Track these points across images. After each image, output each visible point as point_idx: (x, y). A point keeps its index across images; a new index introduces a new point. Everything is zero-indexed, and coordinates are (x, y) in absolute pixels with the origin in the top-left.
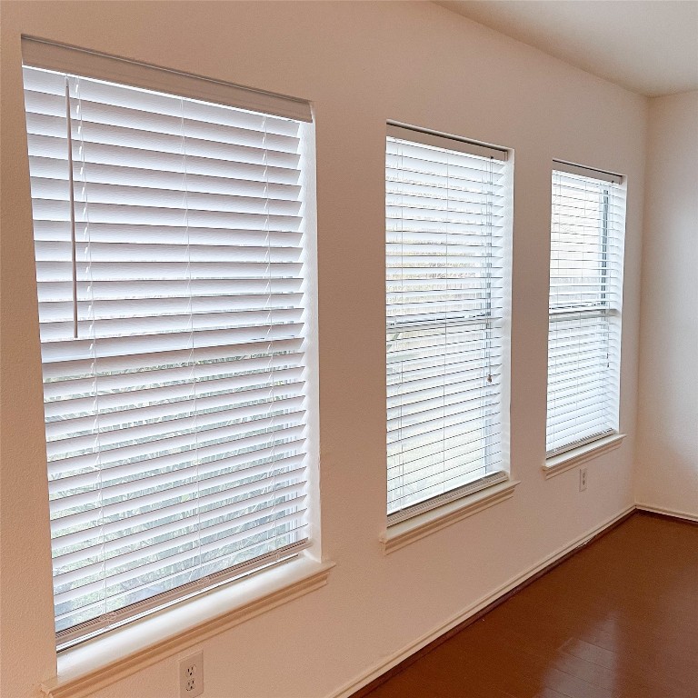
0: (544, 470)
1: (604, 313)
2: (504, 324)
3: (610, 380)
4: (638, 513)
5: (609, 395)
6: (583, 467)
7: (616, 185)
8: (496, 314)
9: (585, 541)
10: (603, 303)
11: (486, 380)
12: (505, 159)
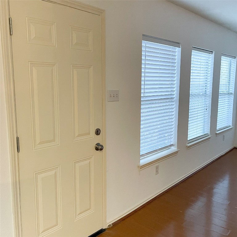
0: (216, 134)
1: (229, 94)
2: (210, 96)
3: (230, 112)
4: (235, 148)
5: (229, 116)
6: (224, 134)
7: (234, 59)
8: (208, 93)
9: (224, 154)
10: (228, 91)
11: (206, 110)
12: (212, 54)
